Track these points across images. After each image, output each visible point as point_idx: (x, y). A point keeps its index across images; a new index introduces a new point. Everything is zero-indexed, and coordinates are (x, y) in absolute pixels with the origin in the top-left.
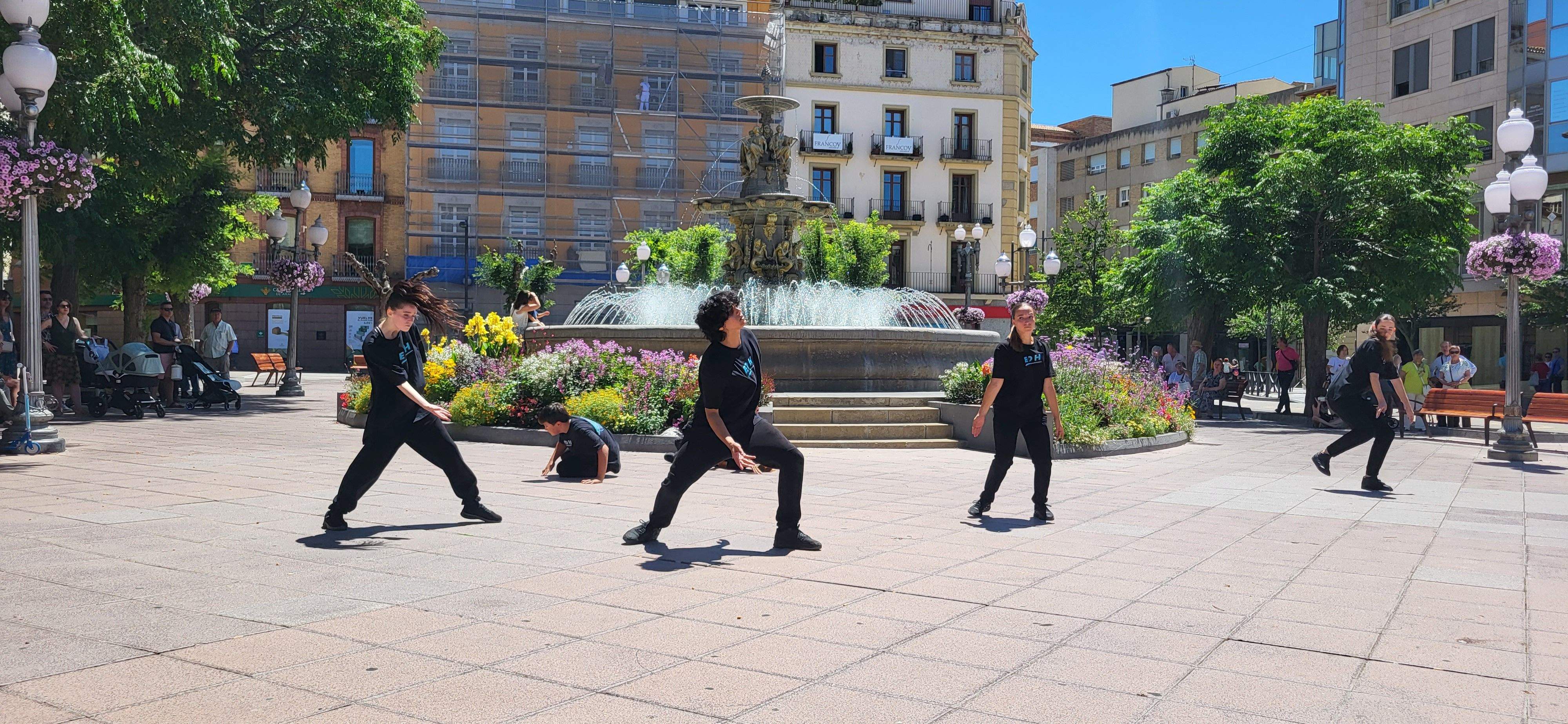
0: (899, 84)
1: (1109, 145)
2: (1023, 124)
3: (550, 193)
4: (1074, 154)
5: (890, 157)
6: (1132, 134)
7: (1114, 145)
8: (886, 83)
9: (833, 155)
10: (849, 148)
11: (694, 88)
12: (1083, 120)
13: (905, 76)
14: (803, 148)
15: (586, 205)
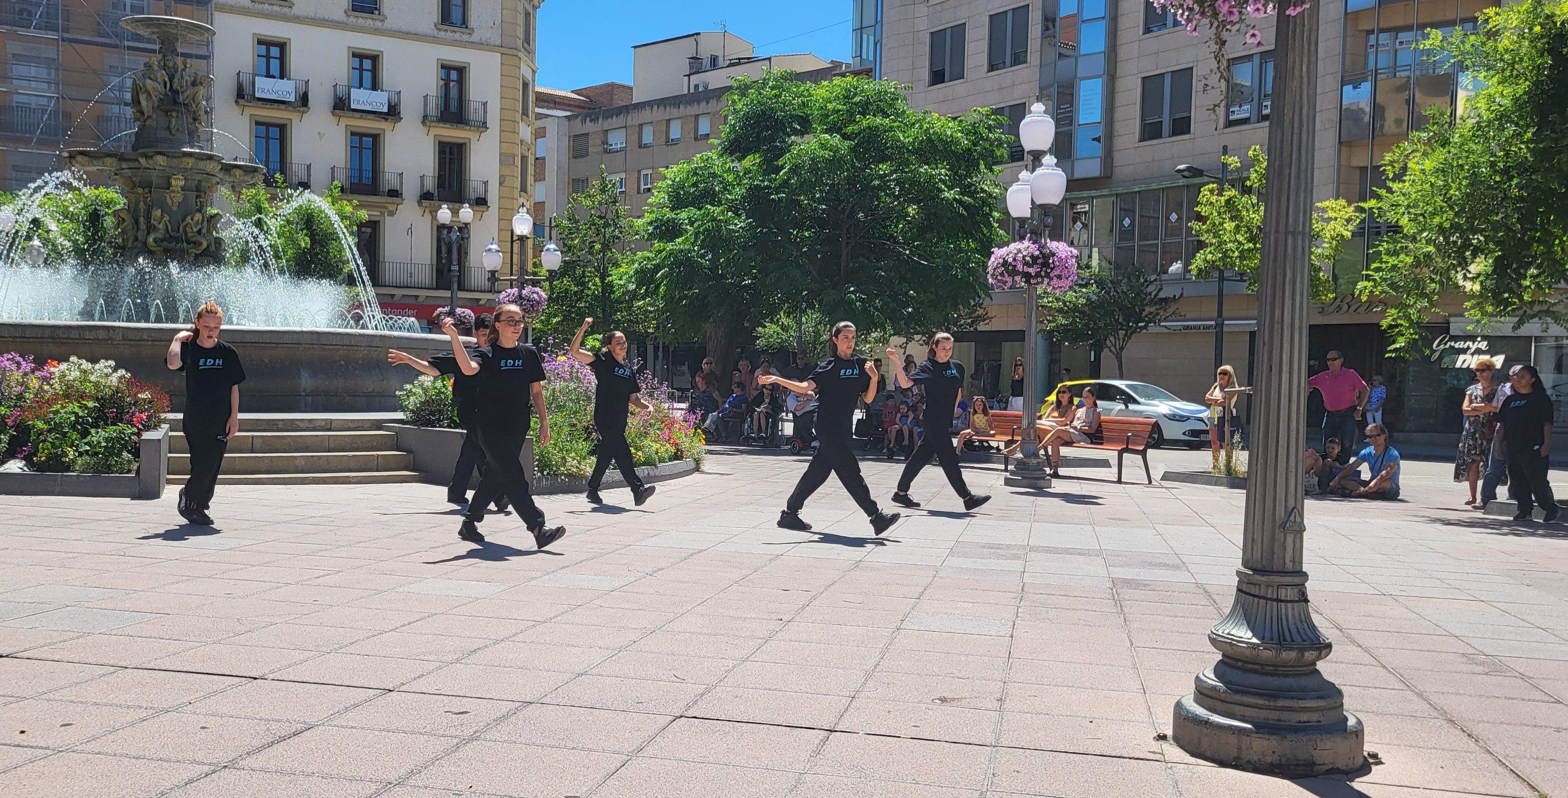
0: (370, 22)
1: (629, 118)
2: (525, 85)
4: (589, 127)
5: (358, 115)
6: (655, 107)
7: (634, 119)
8: (352, 20)
9: (283, 107)
10: (304, 100)
12: (601, 86)
13: (377, 12)
14: (241, 95)
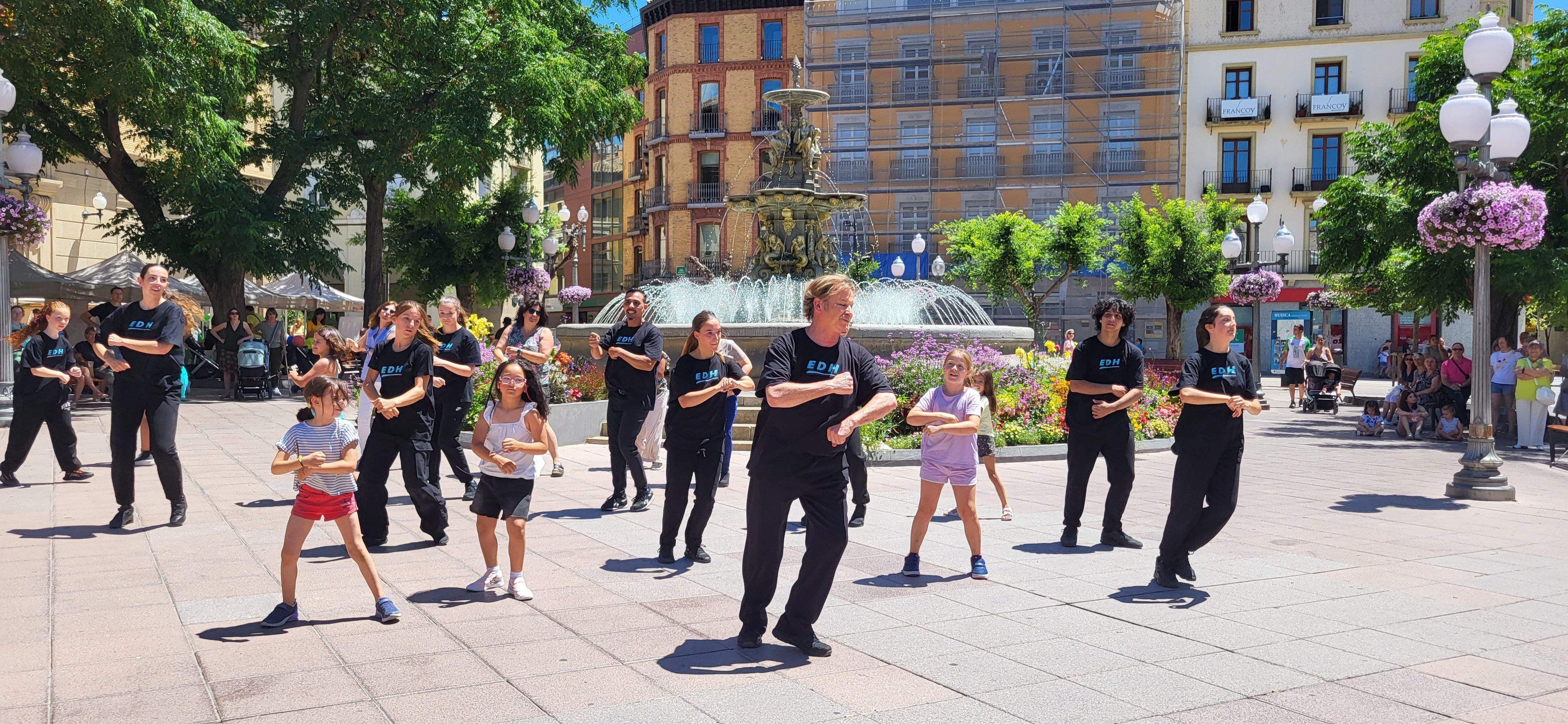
0: (1334, 32)
3: (933, 188)
5: (1318, 119)
8: (1316, 34)
9: (1247, 122)
10: (1267, 113)
11: (1083, 66)
13: (1341, 22)
14: (1209, 118)
15: (973, 197)
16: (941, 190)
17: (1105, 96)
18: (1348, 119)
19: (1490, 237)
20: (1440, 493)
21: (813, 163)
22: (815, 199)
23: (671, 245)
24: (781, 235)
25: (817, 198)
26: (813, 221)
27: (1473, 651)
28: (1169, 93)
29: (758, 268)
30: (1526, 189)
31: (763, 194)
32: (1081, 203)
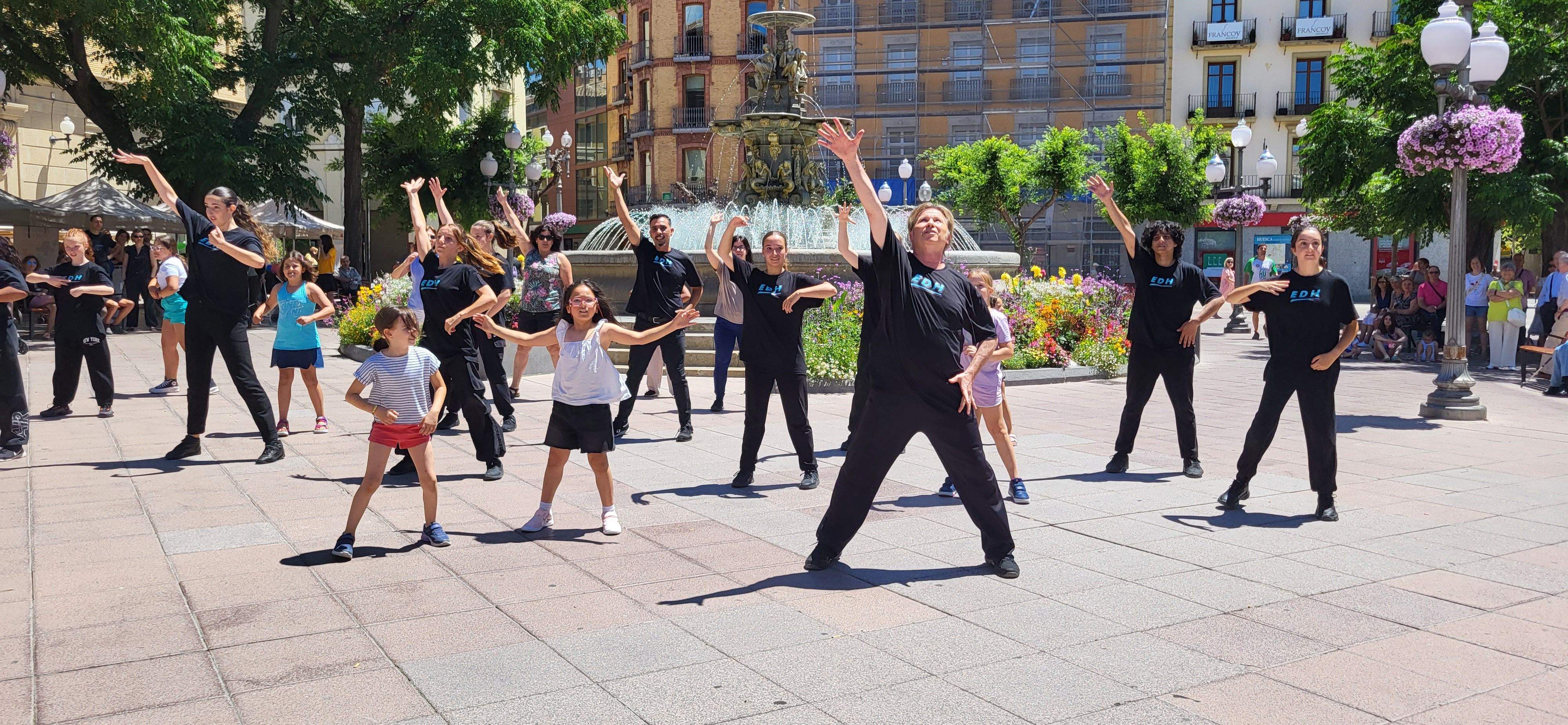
5: (1303, 42)
9: (1232, 45)
10: (1252, 37)
14: (1195, 42)
15: (960, 121)
16: (929, 115)
17: (1091, 19)
18: (1332, 42)
19: (1467, 160)
20: (1414, 413)
21: (799, 87)
22: (801, 123)
23: (656, 171)
24: (767, 161)
25: (803, 122)
26: (800, 146)
27: (1442, 565)
28: (1155, 16)
29: (745, 193)
30: (1504, 112)
31: (749, 118)
32: (1067, 128)
